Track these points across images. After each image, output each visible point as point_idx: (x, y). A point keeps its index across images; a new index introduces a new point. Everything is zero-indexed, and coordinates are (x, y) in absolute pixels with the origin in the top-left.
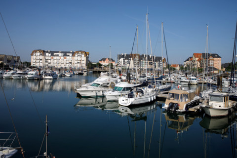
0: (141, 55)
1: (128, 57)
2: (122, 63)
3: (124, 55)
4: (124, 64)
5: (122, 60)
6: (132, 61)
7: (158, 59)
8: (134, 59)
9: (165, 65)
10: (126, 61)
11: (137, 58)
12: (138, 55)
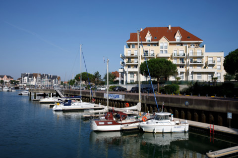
0: (42, 74)
1: (31, 76)
2: (27, 81)
3: (28, 74)
4: (28, 81)
5: (26, 78)
6: (35, 79)
7: (55, 77)
8: (36, 78)
9: (60, 82)
10: (30, 79)
11: (39, 77)
12: (40, 74)
